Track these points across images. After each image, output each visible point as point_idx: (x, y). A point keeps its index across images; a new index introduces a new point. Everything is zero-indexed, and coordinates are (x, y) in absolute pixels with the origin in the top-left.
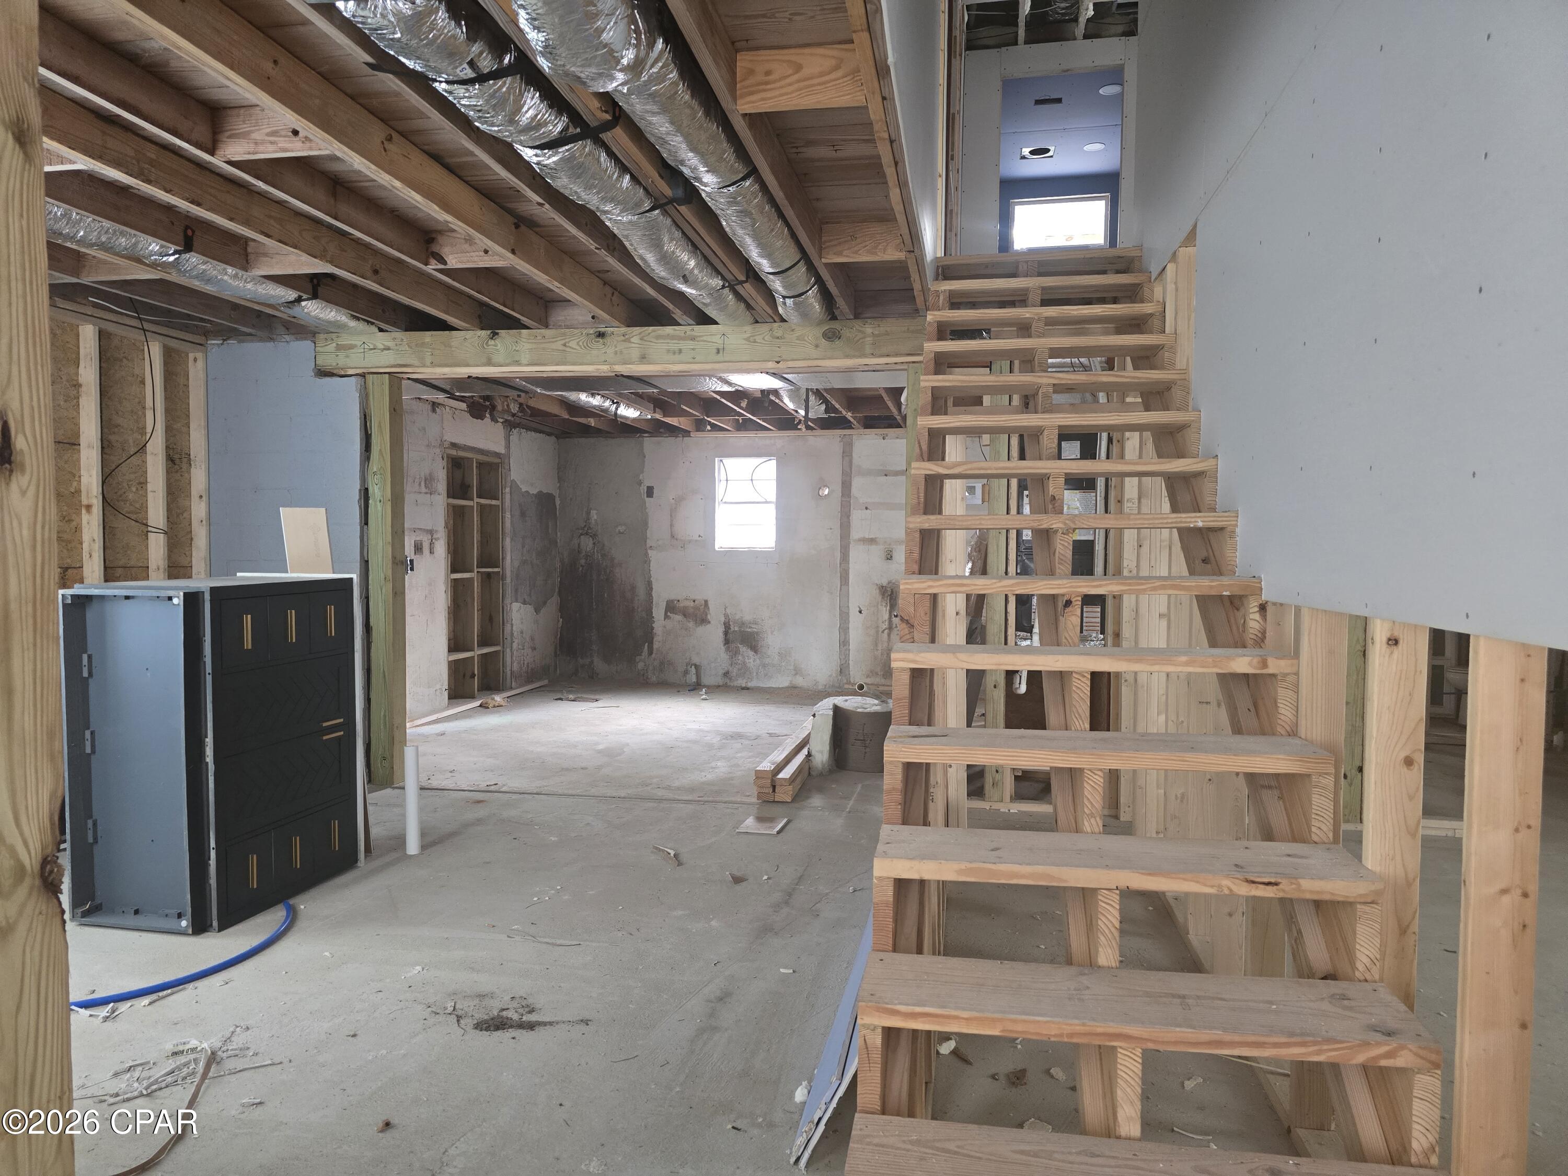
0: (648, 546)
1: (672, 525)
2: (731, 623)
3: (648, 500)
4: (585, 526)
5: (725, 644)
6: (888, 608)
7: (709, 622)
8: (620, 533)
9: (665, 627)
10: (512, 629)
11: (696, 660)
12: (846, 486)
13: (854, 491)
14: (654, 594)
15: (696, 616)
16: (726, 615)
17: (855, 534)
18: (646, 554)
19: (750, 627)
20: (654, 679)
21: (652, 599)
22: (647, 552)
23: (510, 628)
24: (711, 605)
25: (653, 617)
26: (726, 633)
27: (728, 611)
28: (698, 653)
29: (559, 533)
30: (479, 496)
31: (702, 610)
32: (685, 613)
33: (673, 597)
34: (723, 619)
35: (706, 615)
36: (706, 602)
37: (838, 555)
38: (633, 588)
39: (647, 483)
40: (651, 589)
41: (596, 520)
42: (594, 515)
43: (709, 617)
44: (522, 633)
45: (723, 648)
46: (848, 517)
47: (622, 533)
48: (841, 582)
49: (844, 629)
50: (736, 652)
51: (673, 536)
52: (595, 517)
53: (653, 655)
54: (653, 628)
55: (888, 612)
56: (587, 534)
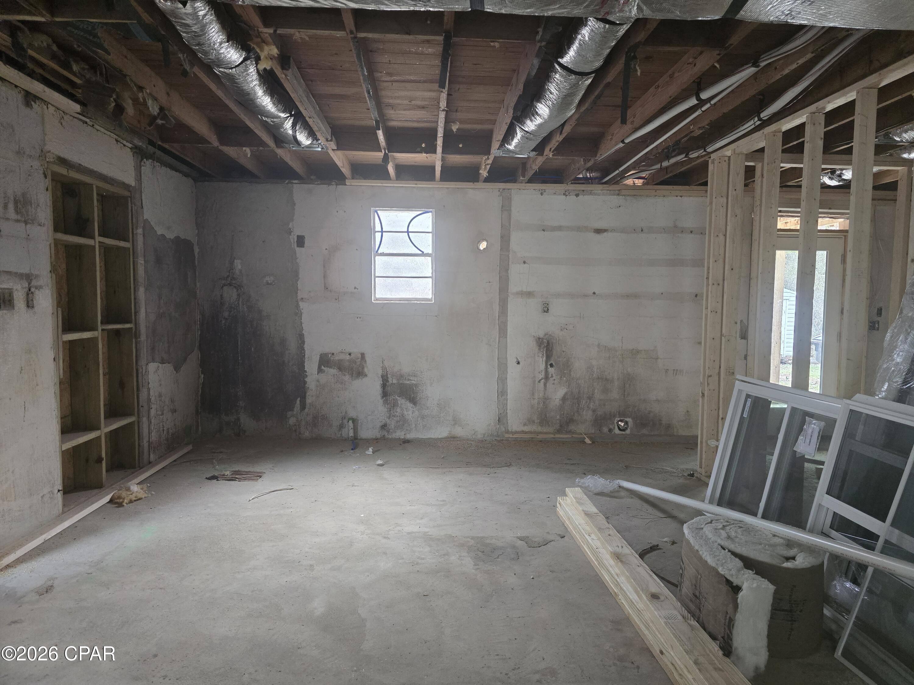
0: (299, 297)
1: (325, 277)
2: (389, 376)
3: (298, 249)
4: (228, 276)
5: (383, 397)
6: (544, 358)
7: (366, 375)
8: (268, 284)
9: (318, 381)
10: (149, 394)
11: (352, 414)
12: (505, 240)
13: (513, 245)
14: (306, 347)
15: (352, 369)
16: (384, 368)
17: (513, 288)
18: (297, 306)
19: (409, 380)
20: (307, 434)
21: (304, 353)
22: (298, 304)
23: (146, 393)
24: (368, 358)
25: (306, 371)
26: (384, 386)
27: (386, 364)
28: (354, 407)
29: (198, 284)
30: (103, 234)
31: (358, 363)
32: (340, 367)
33: (327, 350)
34: (380, 372)
35: (363, 368)
36: (363, 355)
37: (496, 308)
38: (283, 341)
39: (297, 232)
40: (303, 342)
41: (241, 271)
42: (238, 265)
43: (366, 370)
44: (160, 396)
45: (381, 401)
46: (507, 270)
47: (271, 284)
48: (500, 333)
49: (502, 380)
50: (395, 405)
51: (326, 288)
52: (240, 267)
53: (306, 410)
54: (305, 383)
55: (544, 363)
56: (230, 285)
